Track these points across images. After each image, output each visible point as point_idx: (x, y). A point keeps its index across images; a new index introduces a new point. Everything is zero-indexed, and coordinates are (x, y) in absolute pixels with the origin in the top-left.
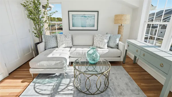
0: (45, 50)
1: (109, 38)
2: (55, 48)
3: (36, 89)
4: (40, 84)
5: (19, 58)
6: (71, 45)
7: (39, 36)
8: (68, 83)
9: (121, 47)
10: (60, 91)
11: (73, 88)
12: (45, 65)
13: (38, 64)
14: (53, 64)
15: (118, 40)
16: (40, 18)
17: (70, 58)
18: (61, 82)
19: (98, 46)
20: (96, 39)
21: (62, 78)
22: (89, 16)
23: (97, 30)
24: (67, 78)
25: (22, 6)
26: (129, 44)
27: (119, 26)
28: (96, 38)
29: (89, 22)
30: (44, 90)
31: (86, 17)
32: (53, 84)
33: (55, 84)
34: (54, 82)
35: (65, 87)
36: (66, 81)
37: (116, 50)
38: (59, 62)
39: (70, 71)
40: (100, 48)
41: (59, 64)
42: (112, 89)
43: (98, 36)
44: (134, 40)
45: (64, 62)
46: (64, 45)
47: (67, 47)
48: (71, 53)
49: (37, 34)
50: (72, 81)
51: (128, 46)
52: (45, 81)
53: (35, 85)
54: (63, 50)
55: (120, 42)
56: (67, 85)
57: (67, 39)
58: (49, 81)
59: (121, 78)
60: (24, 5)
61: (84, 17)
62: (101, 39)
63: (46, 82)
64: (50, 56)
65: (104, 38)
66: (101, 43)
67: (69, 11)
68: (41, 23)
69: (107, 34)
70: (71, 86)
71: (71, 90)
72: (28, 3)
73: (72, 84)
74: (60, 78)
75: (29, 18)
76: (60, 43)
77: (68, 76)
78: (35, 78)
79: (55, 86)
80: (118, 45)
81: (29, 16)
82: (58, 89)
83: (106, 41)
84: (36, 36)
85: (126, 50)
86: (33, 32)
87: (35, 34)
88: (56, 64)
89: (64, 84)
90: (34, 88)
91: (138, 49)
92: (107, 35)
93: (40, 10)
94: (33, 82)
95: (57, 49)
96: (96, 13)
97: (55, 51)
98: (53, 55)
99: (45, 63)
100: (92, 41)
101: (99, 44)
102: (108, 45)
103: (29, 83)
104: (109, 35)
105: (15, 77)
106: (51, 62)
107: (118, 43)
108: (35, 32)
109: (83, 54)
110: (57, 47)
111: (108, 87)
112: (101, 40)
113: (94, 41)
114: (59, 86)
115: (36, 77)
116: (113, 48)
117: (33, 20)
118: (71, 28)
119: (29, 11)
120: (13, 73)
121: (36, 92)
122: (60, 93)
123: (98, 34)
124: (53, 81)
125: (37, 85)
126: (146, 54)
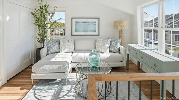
0: (47, 55)
1: (110, 42)
2: (57, 53)
3: (36, 96)
4: (40, 91)
5: (19, 64)
6: (73, 50)
7: (42, 41)
8: (69, 89)
9: (122, 51)
10: (61, 97)
11: (75, 94)
12: (47, 69)
13: (41, 68)
14: (56, 68)
15: (119, 44)
16: (45, 24)
17: (72, 63)
18: (62, 88)
19: (100, 51)
20: (98, 44)
21: (63, 85)
22: (91, 22)
23: (99, 35)
24: (68, 84)
25: (31, 15)
26: (130, 49)
27: (119, 31)
28: (97, 42)
29: (91, 27)
30: (45, 96)
31: (88, 23)
32: (53, 91)
33: (56, 91)
34: (55, 89)
35: (67, 93)
36: (67, 87)
37: (118, 54)
38: (61, 66)
39: (71, 78)
40: (102, 53)
41: (61, 67)
42: (114, 95)
43: (100, 41)
44: (134, 44)
45: (67, 66)
46: (66, 50)
47: (69, 52)
48: (73, 58)
49: (40, 40)
50: (73, 87)
51: (129, 50)
52: (46, 87)
53: (35, 91)
54: (65, 55)
55: (121, 46)
56: (68, 91)
57: (69, 44)
58: (49, 88)
59: (124, 84)
60: (33, 13)
61: (86, 23)
62: (103, 43)
63: (46, 89)
64: (53, 60)
65: (105, 43)
66: (102, 47)
67: (72, 18)
68: (46, 29)
69: (108, 38)
70: (73, 92)
71: (73, 96)
72: (38, 12)
73: (73, 90)
74: (61, 85)
75: (35, 24)
76: (62, 48)
77: (69, 83)
78: (34, 84)
79: (56, 92)
80: (120, 49)
81: (36, 22)
82: (59, 95)
83: (107, 45)
84: (39, 42)
85: (128, 55)
86: (37, 37)
87: (38, 39)
88: (58, 68)
89: (65, 91)
90: (34, 94)
91: (137, 52)
92: (108, 40)
93: (46, 17)
94: (32, 88)
95: (59, 54)
96: (97, 20)
97: (57, 56)
98: (55, 59)
99: (47, 67)
100: (94, 46)
101: (101, 49)
102: (109, 50)
103: (28, 90)
104: (110, 40)
105: (13, 84)
106: (54, 66)
107: (119, 48)
108: (39, 37)
109: (85, 59)
110: (59, 52)
111: (110, 92)
112: (102, 45)
113: (96, 46)
114: (61, 92)
115: (36, 84)
116: (115, 53)
117: (38, 26)
118: (74, 33)
119: (37, 18)
120: (11, 81)
121: (36, 98)
122: (61, 99)
123: (99, 39)
124: (53, 87)
125: (36, 91)
126: (143, 56)
